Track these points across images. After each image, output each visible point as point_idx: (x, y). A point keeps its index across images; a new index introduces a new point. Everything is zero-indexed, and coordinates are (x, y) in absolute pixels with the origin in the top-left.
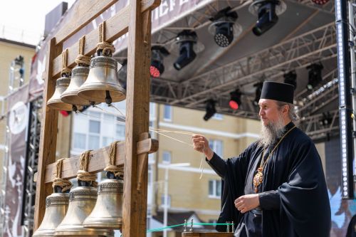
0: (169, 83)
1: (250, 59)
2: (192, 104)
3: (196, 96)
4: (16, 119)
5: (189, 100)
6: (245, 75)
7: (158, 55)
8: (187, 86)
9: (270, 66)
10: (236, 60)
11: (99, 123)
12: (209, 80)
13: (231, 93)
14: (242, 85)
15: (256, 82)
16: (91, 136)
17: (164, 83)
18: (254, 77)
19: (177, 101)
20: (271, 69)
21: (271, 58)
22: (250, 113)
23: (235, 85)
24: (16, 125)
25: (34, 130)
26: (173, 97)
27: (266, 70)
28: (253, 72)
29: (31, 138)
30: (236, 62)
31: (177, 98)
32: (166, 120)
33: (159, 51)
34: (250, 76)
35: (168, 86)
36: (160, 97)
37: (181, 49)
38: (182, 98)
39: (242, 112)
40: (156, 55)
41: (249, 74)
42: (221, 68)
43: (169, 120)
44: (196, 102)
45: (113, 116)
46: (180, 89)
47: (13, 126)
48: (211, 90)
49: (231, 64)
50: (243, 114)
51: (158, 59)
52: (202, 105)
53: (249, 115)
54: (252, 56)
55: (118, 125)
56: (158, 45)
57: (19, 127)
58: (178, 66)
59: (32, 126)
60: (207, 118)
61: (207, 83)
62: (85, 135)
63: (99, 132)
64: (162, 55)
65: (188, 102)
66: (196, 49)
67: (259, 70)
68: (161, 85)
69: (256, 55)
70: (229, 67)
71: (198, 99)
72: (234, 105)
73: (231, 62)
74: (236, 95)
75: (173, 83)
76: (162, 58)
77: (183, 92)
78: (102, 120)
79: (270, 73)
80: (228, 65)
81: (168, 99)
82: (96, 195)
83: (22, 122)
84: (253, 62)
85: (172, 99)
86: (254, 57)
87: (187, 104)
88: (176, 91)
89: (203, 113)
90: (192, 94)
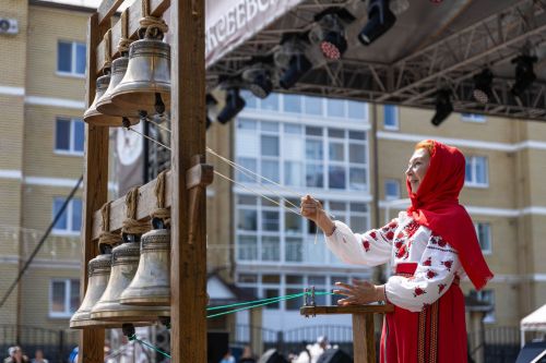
0: (372, 68)
1: (502, 16)
2: (413, 98)
3: (417, 84)
4: (127, 141)
5: (406, 92)
6: (496, 45)
7: (335, 22)
8: (402, 69)
9: (536, 27)
10: (479, 20)
11: (276, 139)
12: (438, 57)
13: (475, 77)
14: (492, 63)
15: (515, 56)
16: (264, 162)
17: (362, 67)
18: (511, 47)
19: (387, 96)
20: (537, 31)
21: (537, 13)
22: (515, 108)
23: (482, 62)
24: (128, 151)
25: (153, 157)
26: (380, 90)
27: (530, 33)
28: (508, 39)
29: (150, 170)
30: (480, 24)
31: (387, 91)
32: (387, 127)
33: (336, 15)
34: (503, 46)
35: (370, 71)
36: (357, 92)
37: (369, 9)
38: (395, 90)
39: (501, 108)
40: (332, 22)
41: (502, 42)
42: (456, 35)
43: (395, 128)
44: (419, 96)
45: (299, 126)
46: (391, 76)
47: (123, 152)
48: (441, 74)
49: (472, 28)
50: (504, 111)
51: (335, 28)
52: (430, 100)
53: (512, 111)
54: (505, 11)
55: (308, 141)
56: (334, 5)
57: (131, 153)
58: (366, 38)
59: (150, 151)
60: (437, 121)
61: (434, 61)
62: (254, 161)
63: (277, 153)
64: (342, 21)
65: (406, 96)
66: (396, 7)
67: (520, 34)
68: (359, 71)
69: (512, 9)
70: (469, 33)
71: (422, 90)
72: (480, 96)
73: (472, 24)
74: (484, 80)
75: (379, 66)
76: (342, 28)
77: (396, 80)
78: (281, 133)
79: (538, 39)
80: (466, 30)
81: (371, 93)
82: (139, 255)
83: (136, 145)
84: (508, 23)
85: (377, 93)
86: (509, 13)
87: (405, 99)
88: (383, 79)
89: (431, 113)
90: (412, 82)
